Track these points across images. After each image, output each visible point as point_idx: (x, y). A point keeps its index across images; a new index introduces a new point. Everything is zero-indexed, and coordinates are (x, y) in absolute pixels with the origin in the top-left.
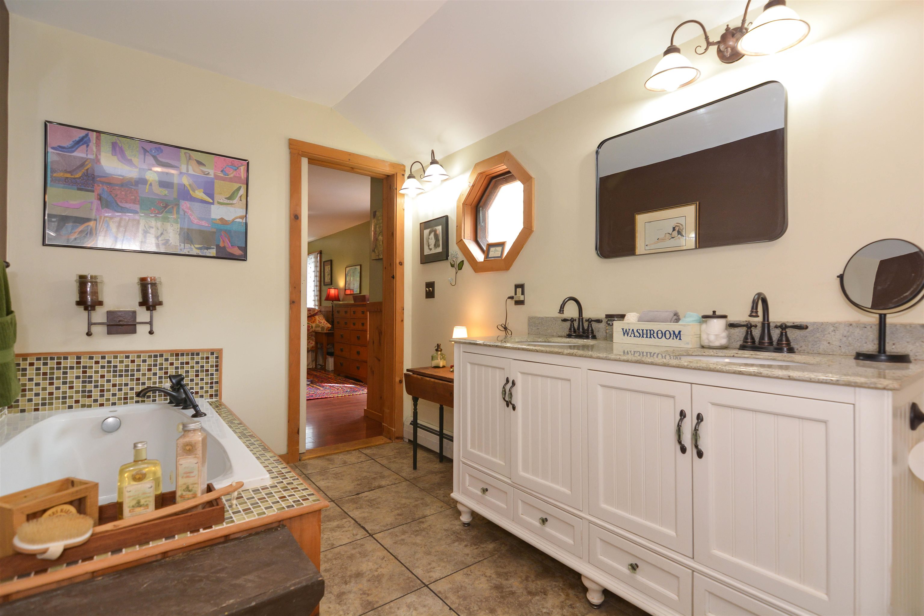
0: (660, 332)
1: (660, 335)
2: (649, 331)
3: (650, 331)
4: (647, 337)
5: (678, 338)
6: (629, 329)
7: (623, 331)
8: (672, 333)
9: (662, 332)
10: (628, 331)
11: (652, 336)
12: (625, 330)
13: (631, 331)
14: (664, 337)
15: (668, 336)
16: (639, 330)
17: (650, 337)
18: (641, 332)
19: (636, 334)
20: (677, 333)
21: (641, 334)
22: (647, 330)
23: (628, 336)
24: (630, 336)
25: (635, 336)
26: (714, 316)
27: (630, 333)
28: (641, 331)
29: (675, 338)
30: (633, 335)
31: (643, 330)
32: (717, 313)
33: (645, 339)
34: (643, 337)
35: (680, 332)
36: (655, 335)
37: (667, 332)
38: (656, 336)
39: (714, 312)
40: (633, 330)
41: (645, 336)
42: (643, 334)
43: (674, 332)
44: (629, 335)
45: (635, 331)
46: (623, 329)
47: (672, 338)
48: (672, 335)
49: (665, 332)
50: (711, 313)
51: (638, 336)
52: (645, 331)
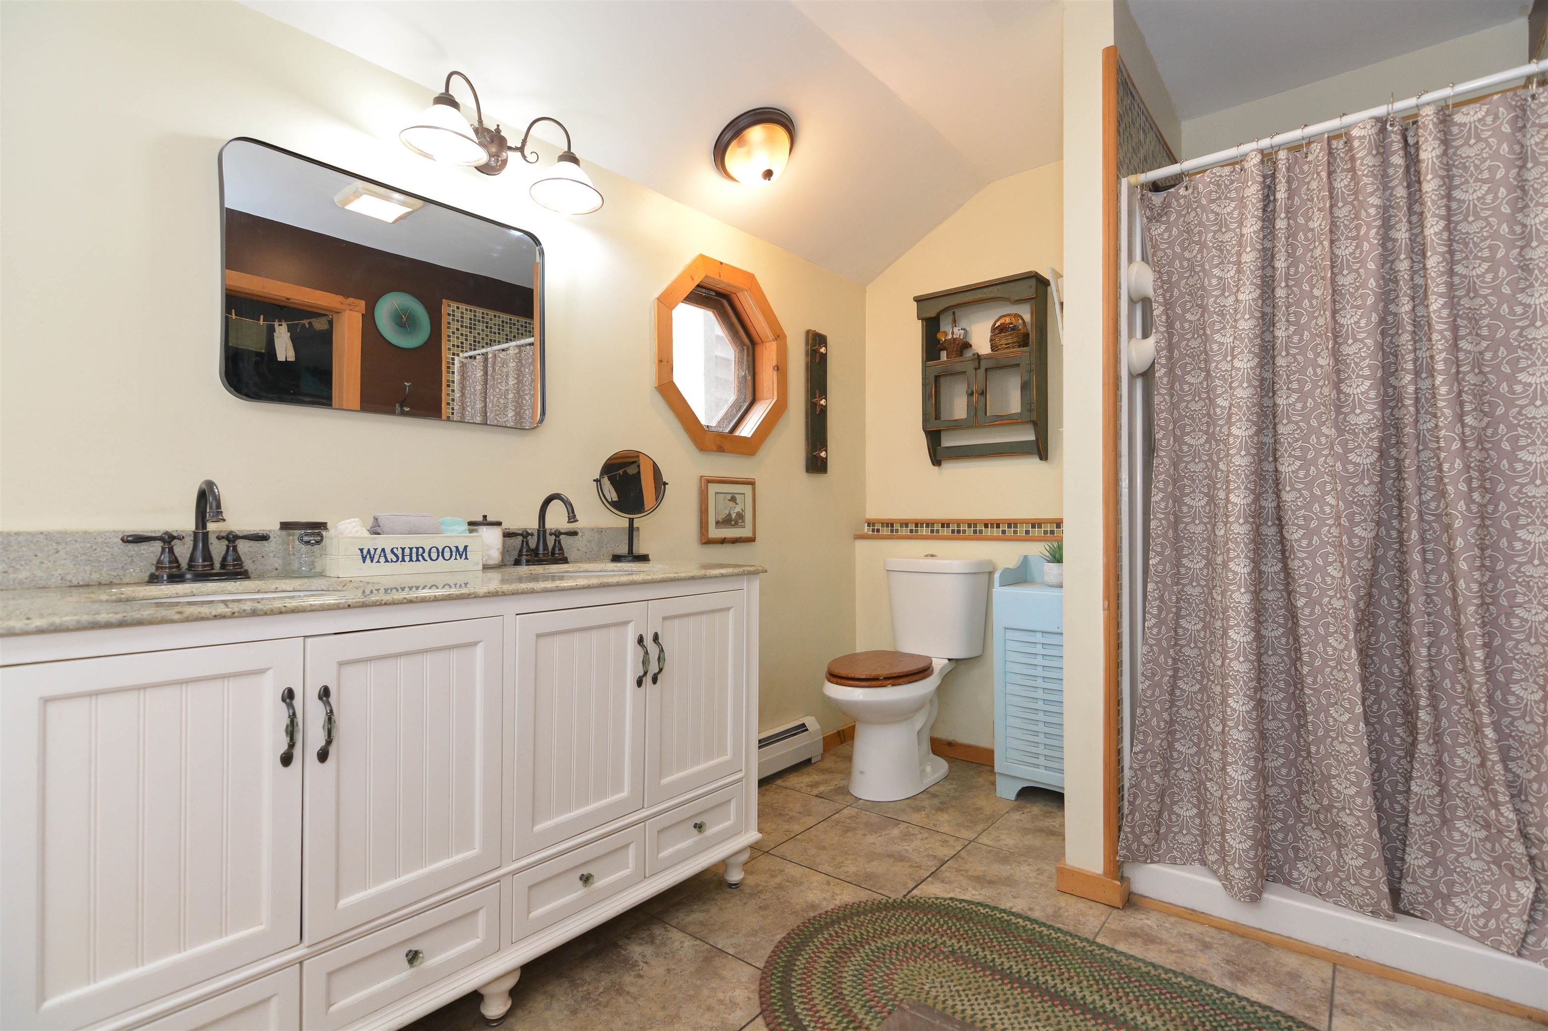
0: (434, 550)
1: (434, 556)
2: (414, 550)
3: (417, 549)
4: (411, 560)
5: (464, 557)
6: (376, 549)
7: (362, 552)
8: (454, 549)
9: (438, 549)
10: (372, 552)
11: (420, 558)
12: (365, 552)
13: (378, 552)
14: (441, 557)
15: (447, 555)
16: (395, 550)
17: (418, 560)
18: (399, 553)
19: (390, 556)
20: (461, 549)
21: (400, 556)
22: (411, 549)
23: (372, 561)
24: (378, 562)
25: (387, 561)
26: (485, 522)
27: (376, 557)
28: (400, 550)
29: (458, 557)
30: (382, 559)
31: (403, 549)
32: (489, 519)
33: (407, 564)
34: (403, 560)
35: (466, 547)
36: (426, 555)
37: (447, 549)
38: (427, 557)
39: (485, 517)
40: (383, 550)
41: (407, 558)
42: (403, 556)
43: (457, 547)
44: (375, 560)
45: (388, 551)
46: (361, 550)
47: (454, 557)
48: (454, 554)
49: (443, 549)
50: (481, 519)
51: (395, 559)
52: (407, 551)
